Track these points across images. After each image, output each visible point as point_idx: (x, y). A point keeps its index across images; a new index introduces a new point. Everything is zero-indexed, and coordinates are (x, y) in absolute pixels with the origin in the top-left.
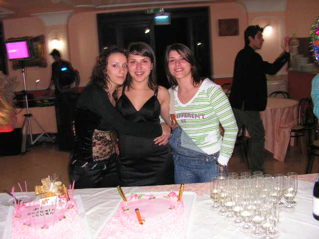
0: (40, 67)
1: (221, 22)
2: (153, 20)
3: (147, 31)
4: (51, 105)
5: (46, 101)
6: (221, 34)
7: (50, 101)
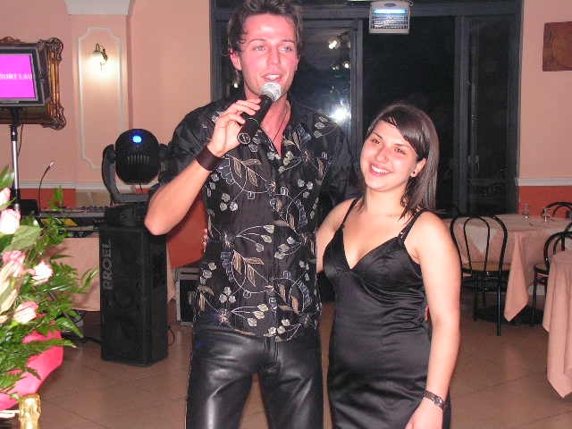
0: (45, 125)
1: (551, 30)
2: (366, 21)
3: (333, 45)
4: (86, 234)
5: (69, 222)
6: (550, 64)
7: (80, 222)
